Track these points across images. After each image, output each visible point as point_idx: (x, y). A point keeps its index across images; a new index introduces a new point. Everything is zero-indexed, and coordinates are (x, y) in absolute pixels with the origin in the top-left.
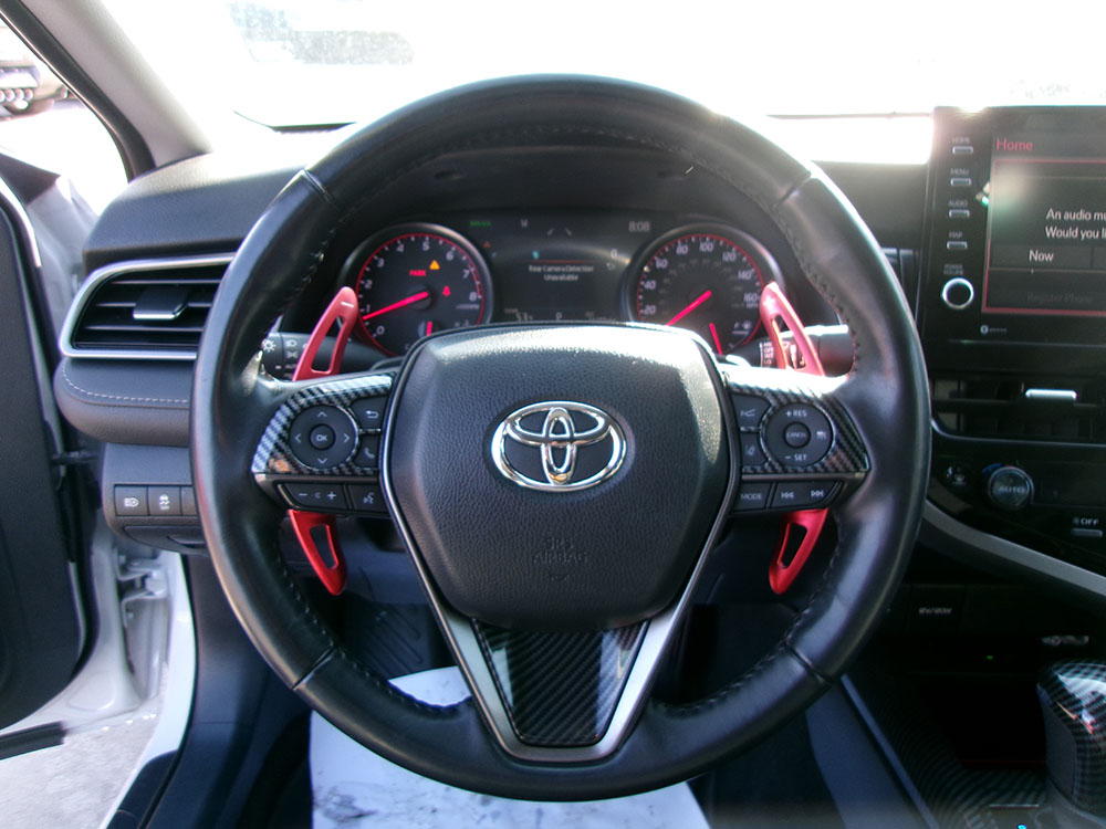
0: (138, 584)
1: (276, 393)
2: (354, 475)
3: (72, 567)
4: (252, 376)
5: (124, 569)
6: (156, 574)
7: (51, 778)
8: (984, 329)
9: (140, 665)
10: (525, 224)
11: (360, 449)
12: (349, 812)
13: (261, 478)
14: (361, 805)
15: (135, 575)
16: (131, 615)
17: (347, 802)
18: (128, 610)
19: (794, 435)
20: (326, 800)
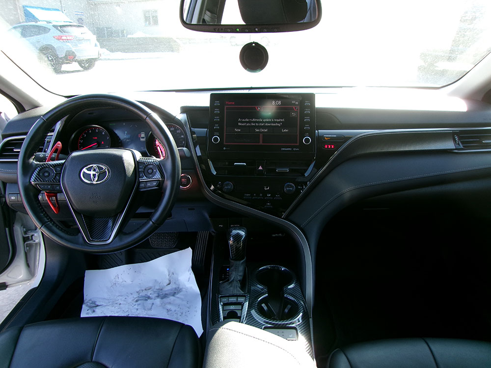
0: (30, 238)
1: (37, 165)
2: (54, 182)
3: (7, 229)
4: (31, 160)
5: (26, 233)
6: (35, 235)
7: (5, 312)
8: (224, 148)
9: (32, 265)
10: (124, 124)
11: (55, 177)
12: (94, 305)
13: (33, 183)
14: (98, 303)
15: (29, 234)
16: (28, 248)
17: (94, 303)
18: (27, 247)
19: (150, 171)
20: (87, 302)
